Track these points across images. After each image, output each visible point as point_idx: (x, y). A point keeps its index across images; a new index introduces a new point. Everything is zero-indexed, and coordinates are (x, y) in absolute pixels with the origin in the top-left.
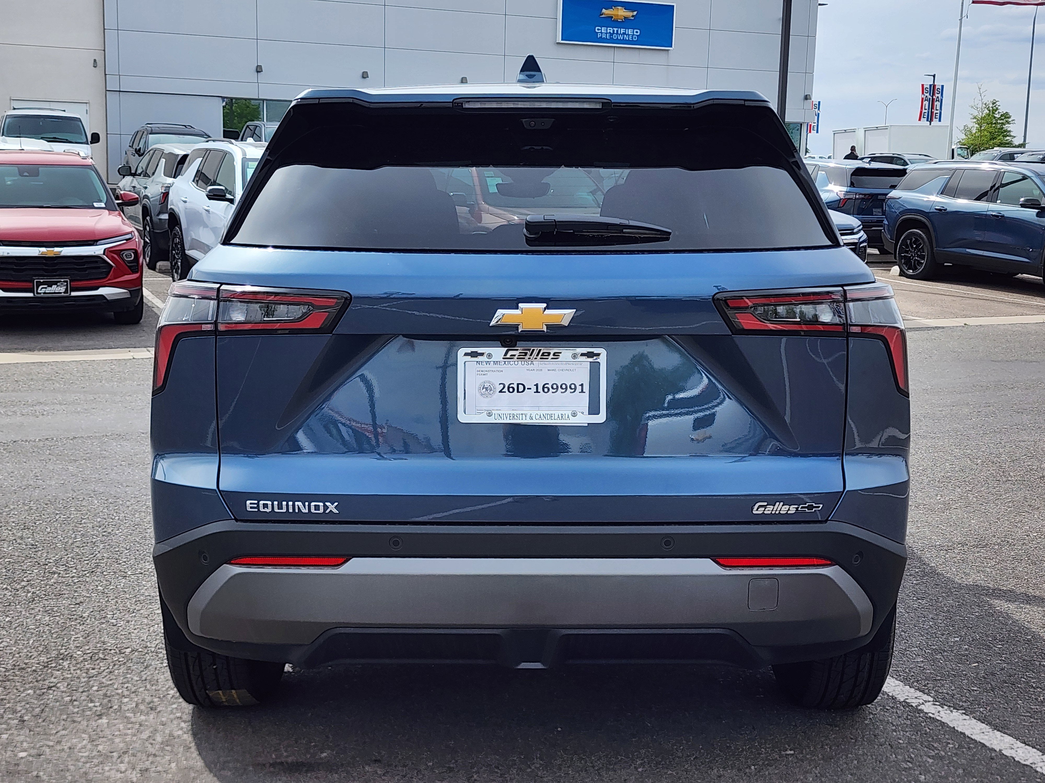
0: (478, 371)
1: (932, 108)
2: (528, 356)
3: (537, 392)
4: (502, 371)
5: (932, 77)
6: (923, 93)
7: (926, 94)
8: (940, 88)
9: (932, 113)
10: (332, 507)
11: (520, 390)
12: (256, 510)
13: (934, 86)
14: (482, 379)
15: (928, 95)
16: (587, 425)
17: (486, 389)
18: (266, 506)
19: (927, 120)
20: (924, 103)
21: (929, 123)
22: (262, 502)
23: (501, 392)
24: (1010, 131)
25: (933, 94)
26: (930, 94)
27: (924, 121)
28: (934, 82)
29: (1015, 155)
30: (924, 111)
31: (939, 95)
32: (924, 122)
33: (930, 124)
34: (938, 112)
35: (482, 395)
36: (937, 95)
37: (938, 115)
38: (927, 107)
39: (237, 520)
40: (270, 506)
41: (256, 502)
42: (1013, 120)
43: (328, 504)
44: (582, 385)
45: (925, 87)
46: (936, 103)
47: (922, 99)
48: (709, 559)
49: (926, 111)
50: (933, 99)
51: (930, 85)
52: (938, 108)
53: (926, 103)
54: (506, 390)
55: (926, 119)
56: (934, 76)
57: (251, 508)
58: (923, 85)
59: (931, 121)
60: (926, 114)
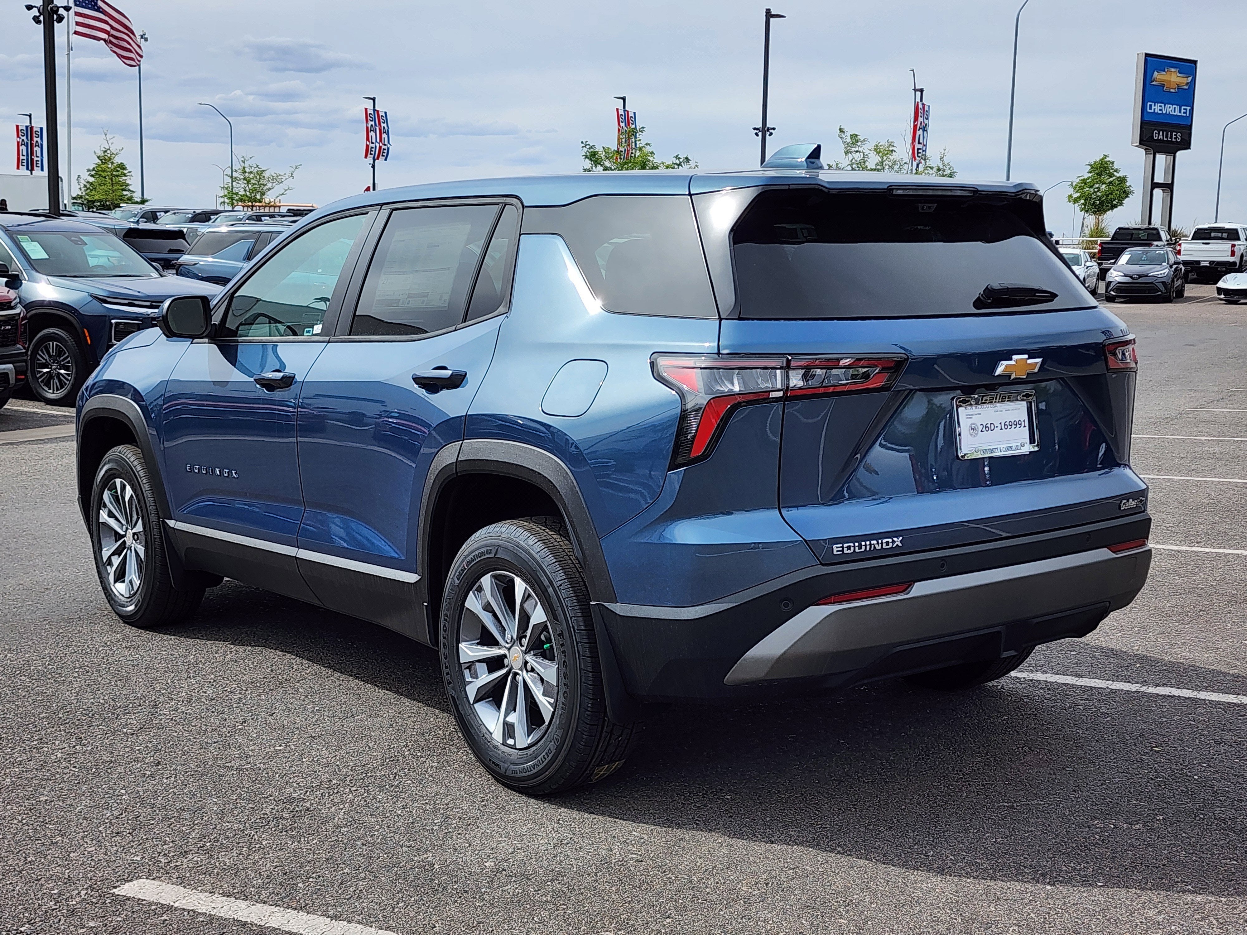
0: (967, 415)
1: (32, 154)
2: (994, 400)
3: (1001, 429)
4: (980, 414)
5: (28, 117)
6: (18, 136)
7: (23, 138)
8: (39, 130)
9: (32, 160)
10: (898, 541)
11: (992, 429)
12: (841, 553)
13: (32, 128)
14: (970, 421)
15: (24, 138)
16: (1028, 453)
17: (973, 429)
18: (850, 548)
19: (27, 169)
20: (21, 148)
21: (29, 172)
22: (846, 545)
23: (982, 431)
24: (128, 185)
25: (32, 139)
26: (27, 138)
27: (23, 169)
28: (31, 123)
29: (158, 214)
30: (21, 157)
31: (39, 140)
32: (24, 171)
33: (31, 174)
34: (39, 159)
35: (971, 435)
36: (35, 139)
37: (40, 162)
38: (25, 153)
39: (823, 565)
40: (852, 549)
41: (841, 545)
42: (130, 172)
43: (895, 539)
44: (1024, 421)
45: (20, 128)
46: (35, 149)
47: (18, 143)
48: (1106, 549)
49: (25, 158)
50: (32, 144)
51: (27, 127)
52: (39, 154)
53: (23, 148)
54: (984, 429)
55: (25, 167)
56: (30, 116)
57: (837, 551)
58: (17, 126)
59: (32, 169)
60: (25, 161)
